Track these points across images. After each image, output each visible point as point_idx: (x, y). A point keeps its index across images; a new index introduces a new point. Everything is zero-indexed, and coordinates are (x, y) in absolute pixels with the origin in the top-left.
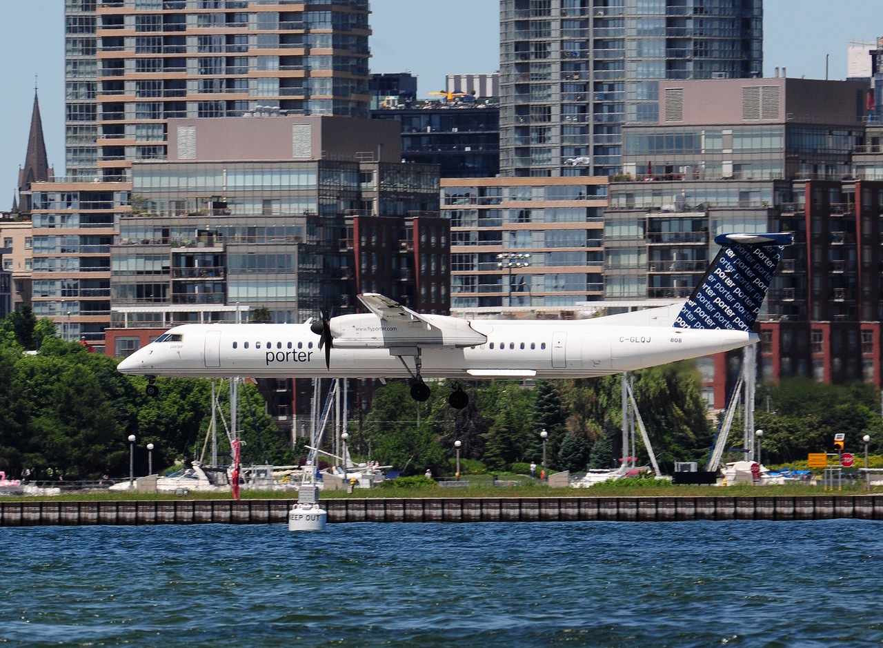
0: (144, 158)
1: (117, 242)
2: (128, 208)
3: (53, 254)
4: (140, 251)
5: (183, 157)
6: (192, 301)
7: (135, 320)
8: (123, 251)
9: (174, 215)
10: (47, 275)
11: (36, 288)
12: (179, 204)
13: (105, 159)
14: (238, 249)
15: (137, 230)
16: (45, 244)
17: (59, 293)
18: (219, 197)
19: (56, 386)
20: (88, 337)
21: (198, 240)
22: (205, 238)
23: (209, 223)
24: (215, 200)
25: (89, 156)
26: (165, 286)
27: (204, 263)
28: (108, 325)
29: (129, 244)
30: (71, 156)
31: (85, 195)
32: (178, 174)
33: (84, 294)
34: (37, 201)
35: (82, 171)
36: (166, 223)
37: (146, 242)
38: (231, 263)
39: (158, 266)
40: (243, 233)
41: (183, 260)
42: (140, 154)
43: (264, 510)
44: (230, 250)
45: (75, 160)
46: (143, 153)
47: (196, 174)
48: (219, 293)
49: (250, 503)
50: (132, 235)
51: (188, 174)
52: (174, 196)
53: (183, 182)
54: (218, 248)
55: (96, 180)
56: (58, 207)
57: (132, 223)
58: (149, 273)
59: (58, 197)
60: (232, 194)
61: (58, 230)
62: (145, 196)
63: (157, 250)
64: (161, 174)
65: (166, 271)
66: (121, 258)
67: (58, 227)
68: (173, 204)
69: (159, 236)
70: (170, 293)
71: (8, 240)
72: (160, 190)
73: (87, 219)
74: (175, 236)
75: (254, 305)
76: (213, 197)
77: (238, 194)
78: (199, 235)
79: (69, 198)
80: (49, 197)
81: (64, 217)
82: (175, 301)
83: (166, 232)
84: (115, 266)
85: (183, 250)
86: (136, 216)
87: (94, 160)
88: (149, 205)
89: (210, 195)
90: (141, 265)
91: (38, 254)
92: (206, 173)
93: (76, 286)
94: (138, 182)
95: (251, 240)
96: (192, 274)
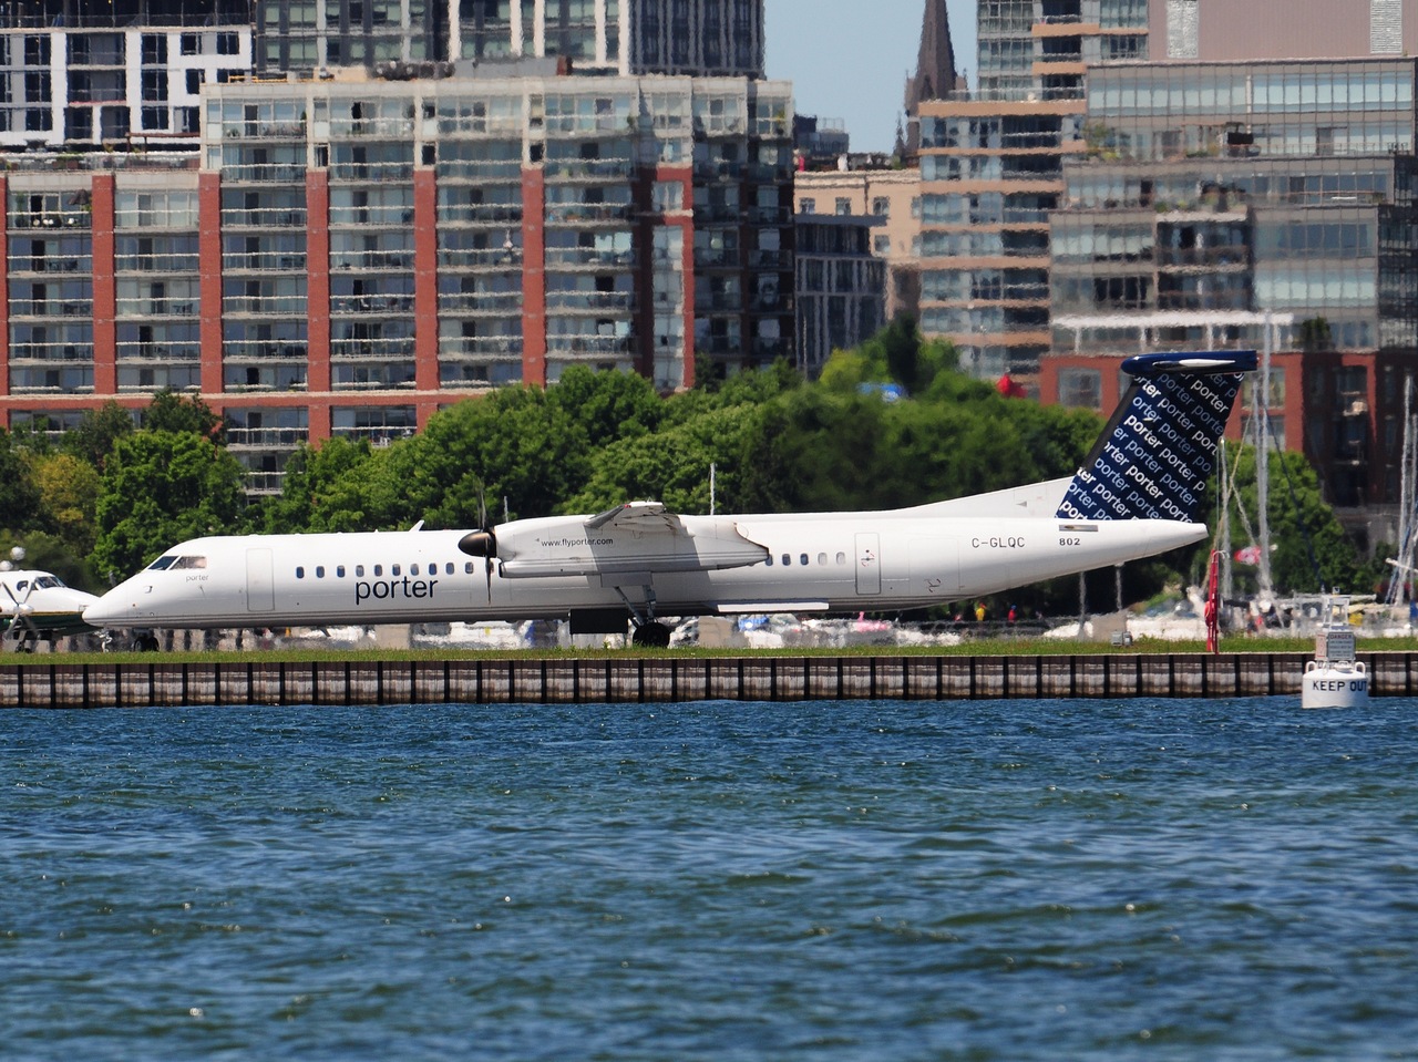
0: (1114, 57)
1: (1062, 204)
2: (1081, 145)
3: (954, 227)
4: (1102, 220)
5: (1175, 54)
6: (1193, 305)
7: (1092, 339)
8: (1072, 220)
9: (1160, 158)
10: (946, 262)
11: (928, 286)
12: (1169, 138)
13: (1046, 60)
14: (1273, 216)
15: (1095, 182)
16: (943, 210)
17: (967, 294)
18: (1238, 125)
19: (956, 456)
20: (1016, 371)
21: (1202, 200)
22: (1214, 197)
23: (1223, 170)
24: (1233, 130)
25: (1019, 56)
26: (1145, 281)
27: (1212, 240)
28: (1045, 348)
29: (1080, 208)
30: (987, 55)
31: (1012, 122)
32: (1168, 86)
33: (1012, 294)
34: (929, 133)
35: (1006, 82)
36: (1145, 172)
37: (1111, 204)
38: (1263, 242)
39: (1134, 247)
40: (1283, 190)
41: (1176, 236)
42: (1107, 51)
43: (1261, 671)
44: (1261, 217)
45: (993, 62)
46: (1114, 49)
47: (1199, 84)
48: (1237, 293)
49: (1237, 660)
50: (1088, 191)
51: (1184, 85)
52: (1161, 124)
53: (1177, 100)
54: (1237, 214)
55: (1031, 96)
56: (966, 145)
57: (1087, 171)
58: (1115, 258)
59: (964, 127)
60: (1263, 120)
61: (968, 184)
62: (1110, 123)
63: (1133, 218)
64: (1136, 85)
65: (1146, 255)
66: (1066, 232)
67: (965, 179)
68: (1159, 140)
69: (1135, 192)
70: (1153, 293)
71: (880, 204)
72: (1137, 114)
73: (1013, 165)
74: (1162, 194)
75: (1303, 313)
76: (1229, 124)
77: (1272, 119)
78: (1205, 191)
79: (984, 129)
80: (949, 126)
81: (977, 162)
82: (1164, 305)
83: (1147, 186)
84: (1058, 247)
85: (1174, 217)
86: (1093, 160)
87: (1025, 63)
88: (1117, 139)
89: (1223, 121)
90: (1103, 246)
91: (931, 225)
92: (1216, 84)
93: (996, 281)
94: (1096, 100)
95: (1293, 200)
96: (1190, 260)
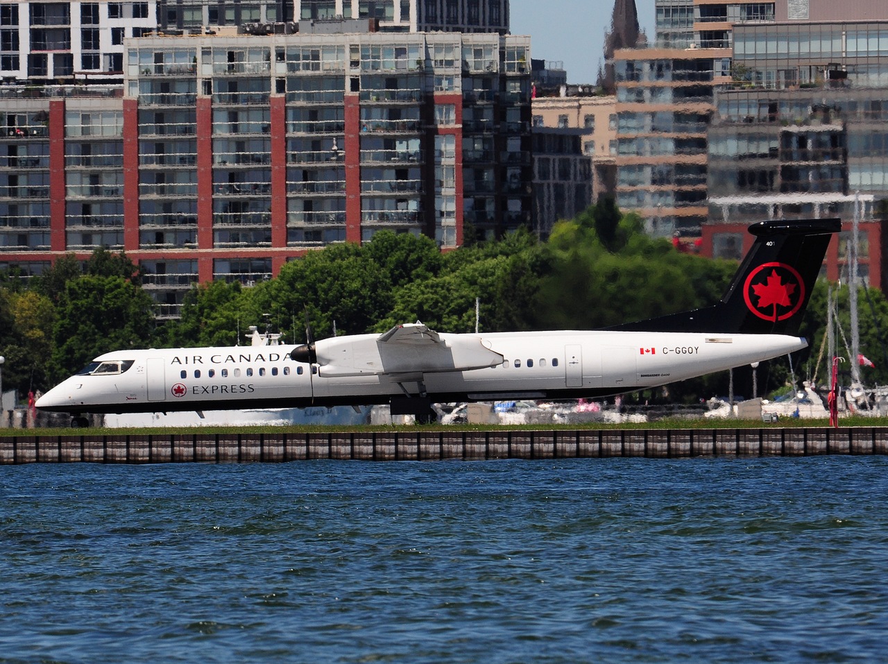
0: (749, 19)
1: (715, 122)
2: (728, 79)
3: (641, 133)
4: (743, 130)
5: (794, 17)
6: (805, 189)
7: (737, 213)
8: (721, 131)
9: (783, 87)
10: (635, 160)
11: (622, 175)
12: (789, 74)
13: (702, 21)
14: (860, 127)
15: (738, 105)
16: (632, 123)
17: (648, 182)
18: (836, 65)
19: (642, 293)
20: (684, 234)
21: (812, 117)
22: (820, 115)
23: (827, 96)
24: (833, 68)
25: (684, 17)
26: (772, 173)
27: (818, 143)
28: (703, 219)
29: (728, 123)
30: (662, 17)
31: (679, 64)
32: (788, 38)
33: (679, 182)
34: (622, 71)
35: (675, 36)
36: (773, 96)
37: (749, 120)
38: (853, 144)
39: (764, 148)
40: (866, 108)
41: (794, 140)
42: (745, 15)
44: (852, 128)
45: (666, 22)
46: (749, 13)
47: (809, 37)
48: (838, 179)
50: (733, 111)
51: (799, 38)
52: (783, 64)
53: (794, 48)
54: (836, 126)
55: (692, 45)
56: (647, 80)
57: (733, 96)
58: (753, 156)
59: (647, 67)
60: (853, 62)
61: (648, 106)
62: (749, 64)
63: (763, 130)
64: (766, 38)
65: (773, 153)
66: (718, 139)
67: (647, 102)
68: (782, 74)
69: (765, 112)
70: (778, 180)
71: (589, 119)
72: (766, 57)
73: (680, 93)
74: (785, 112)
75: (881, 194)
76: (830, 64)
77: (860, 61)
78: (815, 109)
79: (660, 68)
80: (636, 66)
81: (655, 91)
82: (784, 190)
83: (773, 107)
84: (712, 149)
85: (794, 129)
86: (737, 89)
87: (689, 22)
88: (753, 75)
89: (826, 62)
90: (744, 148)
91: (623, 134)
92: (821, 37)
93: (669, 172)
94: (739, 48)
95: (875, 116)
96: (805, 157)
